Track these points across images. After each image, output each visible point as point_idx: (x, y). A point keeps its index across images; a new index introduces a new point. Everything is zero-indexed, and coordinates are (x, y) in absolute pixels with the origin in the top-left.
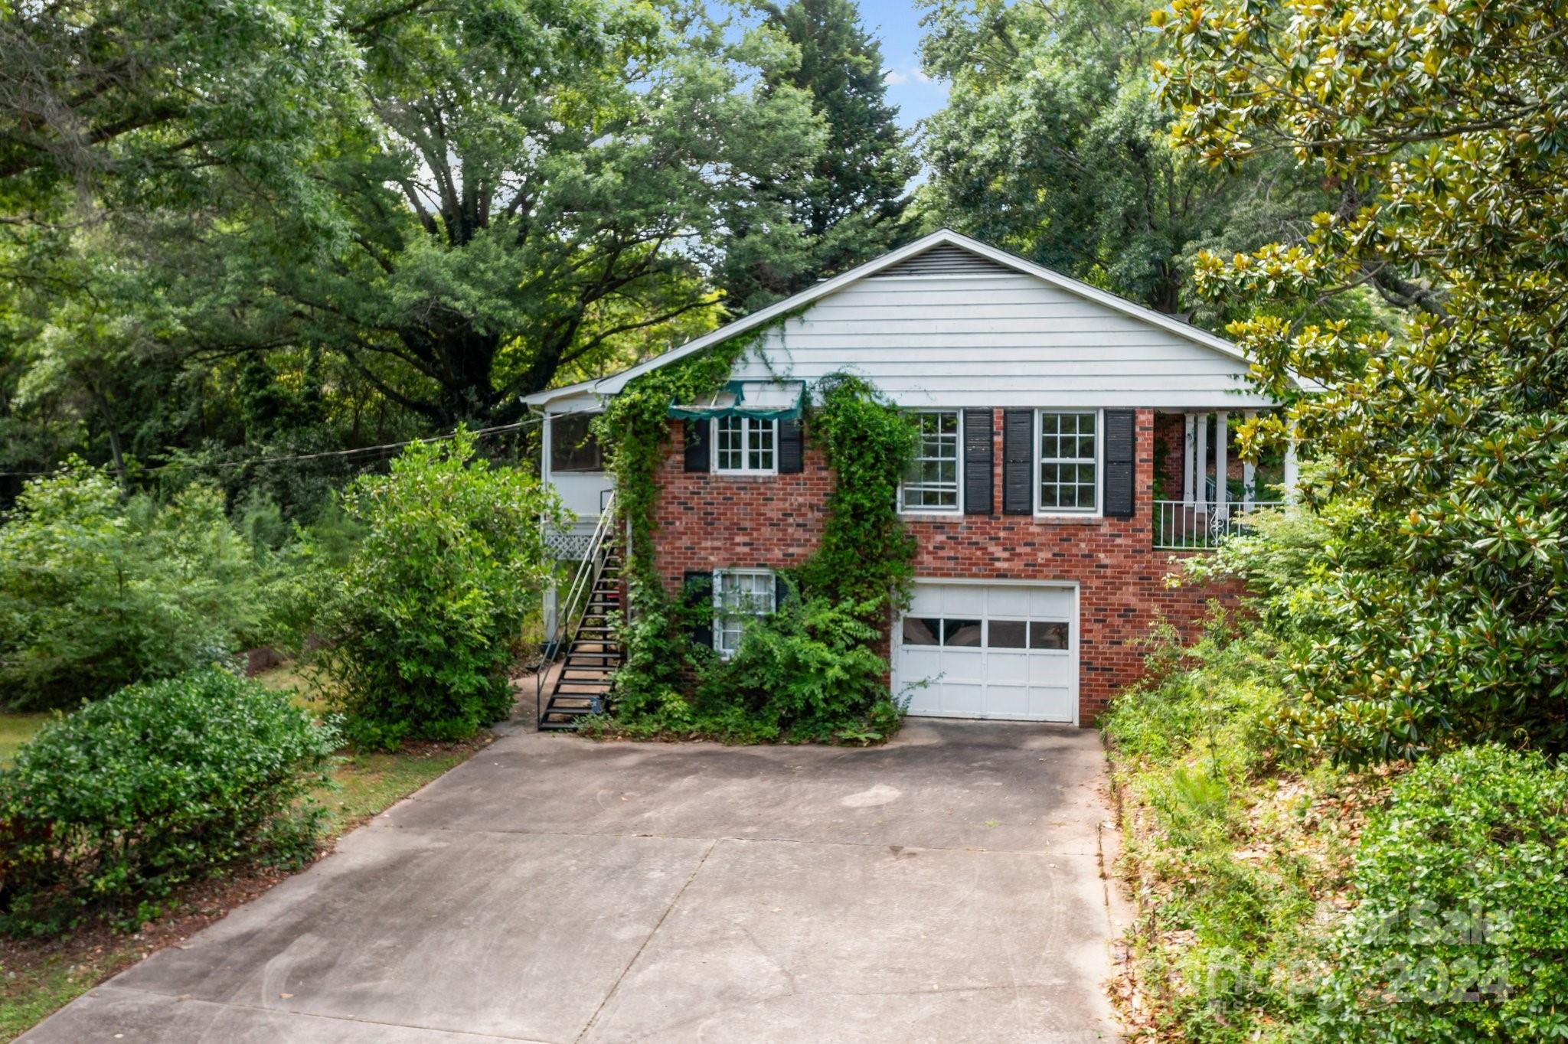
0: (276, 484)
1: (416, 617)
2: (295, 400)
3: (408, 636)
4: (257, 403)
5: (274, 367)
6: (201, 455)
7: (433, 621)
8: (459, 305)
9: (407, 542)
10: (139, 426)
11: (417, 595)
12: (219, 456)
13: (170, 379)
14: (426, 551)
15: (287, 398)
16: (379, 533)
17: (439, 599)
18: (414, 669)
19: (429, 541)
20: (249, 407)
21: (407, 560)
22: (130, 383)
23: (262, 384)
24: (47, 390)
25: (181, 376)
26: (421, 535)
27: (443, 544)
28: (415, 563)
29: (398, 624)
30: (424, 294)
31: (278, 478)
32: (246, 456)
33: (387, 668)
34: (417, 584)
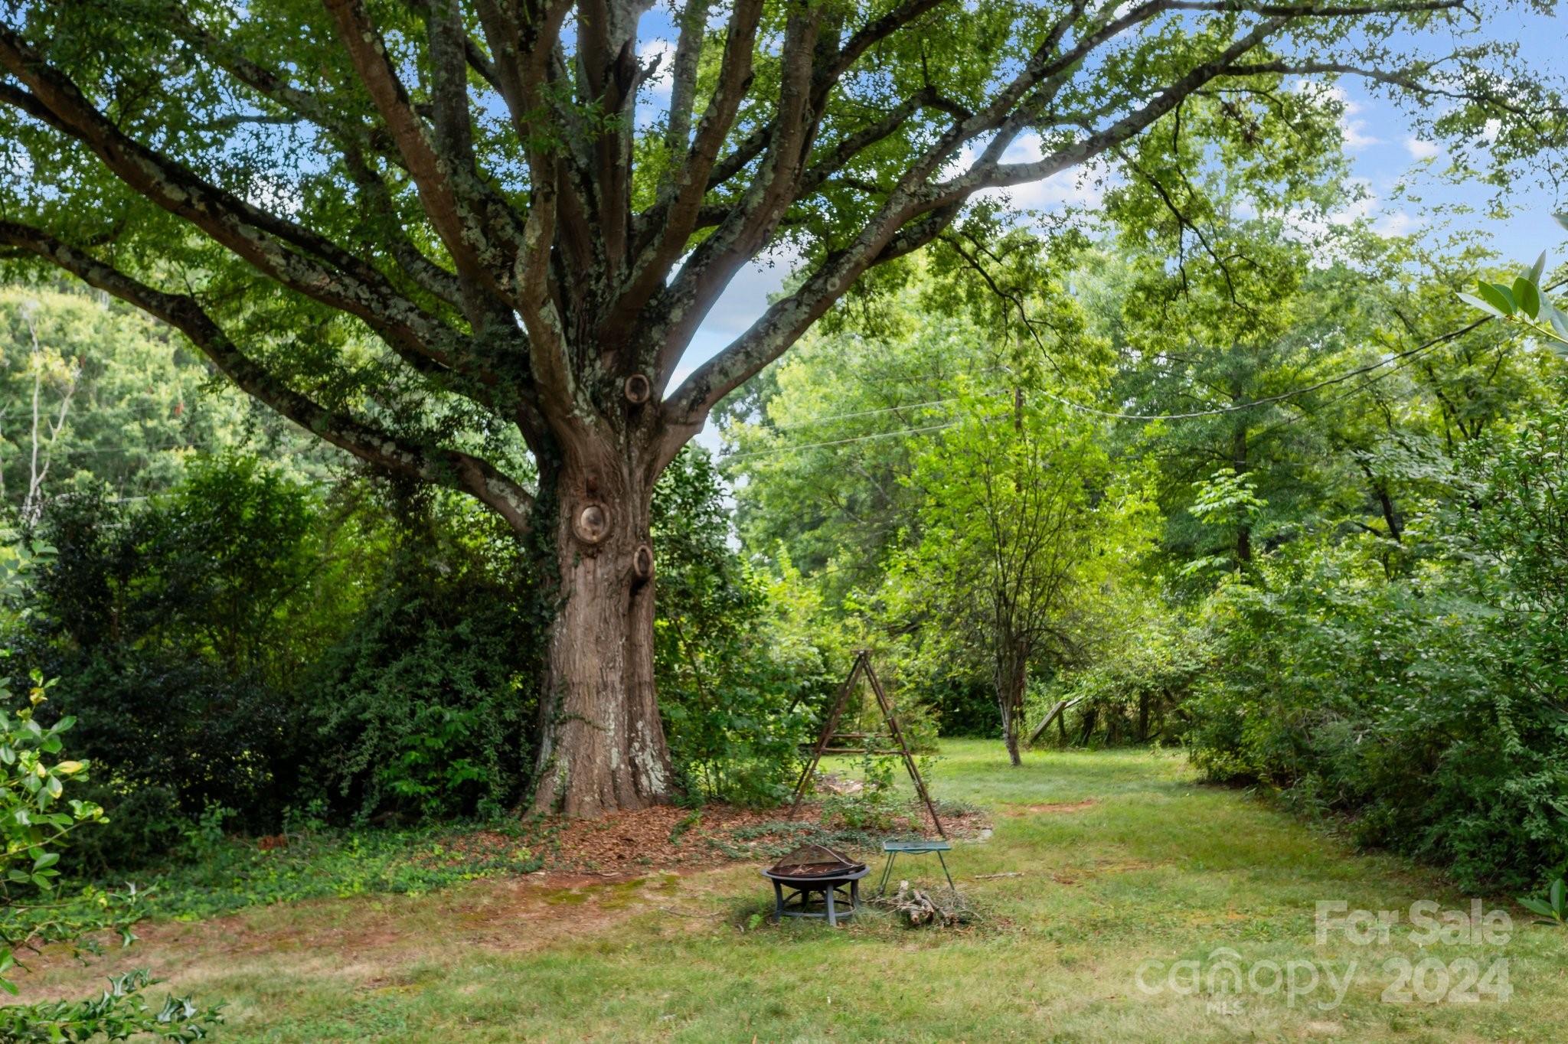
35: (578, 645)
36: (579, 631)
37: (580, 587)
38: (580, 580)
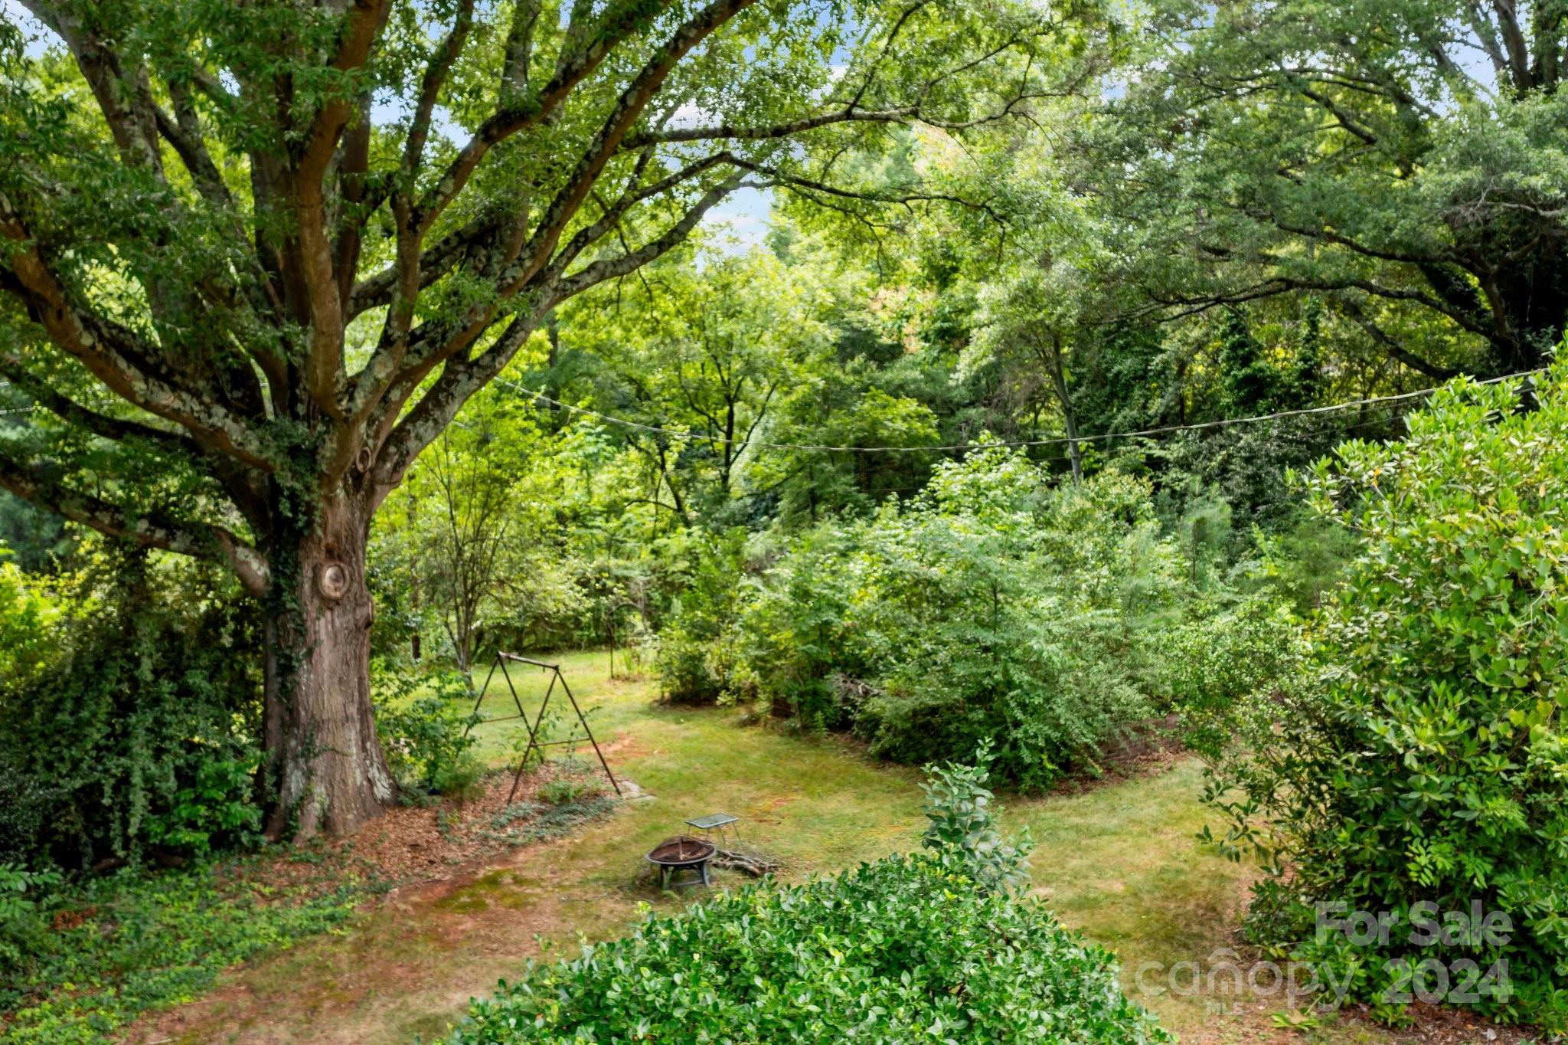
0: (1249, 477)
1: (1456, 747)
2: (1286, 379)
3: (1430, 786)
4: (1240, 384)
5: (1262, 340)
6: (1174, 446)
7: (1495, 763)
8: (1537, 182)
9: (1439, 576)
10: (1113, 417)
11: (1459, 700)
12: (1194, 448)
13: (1147, 362)
14: (1483, 604)
15: (1275, 378)
16: (1378, 554)
17: (1516, 716)
18: (1445, 864)
19: (1492, 581)
20: (1230, 388)
21: (1438, 620)
22: (1108, 370)
23: (1246, 361)
24: (984, 362)
25: (1158, 359)
26: (1473, 565)
27: (1523, 588)
28: (1456, 627)
29: (1410, 760)
30: (1474, 174)
31: (1250, 470)
32: (1222, 447)
33: (1384, 837)
34: (1458, 673)
35: (325, 688)
36: (326, 675)
37: (323, 636)
38: (323, 632)
